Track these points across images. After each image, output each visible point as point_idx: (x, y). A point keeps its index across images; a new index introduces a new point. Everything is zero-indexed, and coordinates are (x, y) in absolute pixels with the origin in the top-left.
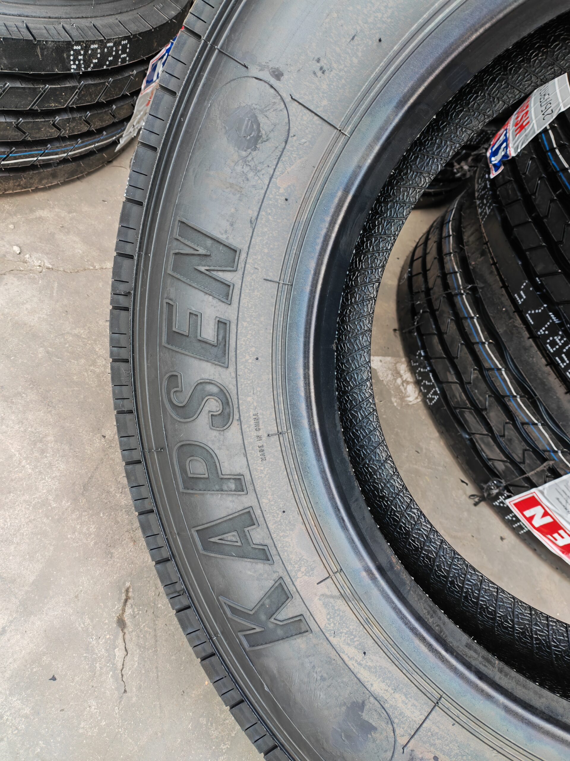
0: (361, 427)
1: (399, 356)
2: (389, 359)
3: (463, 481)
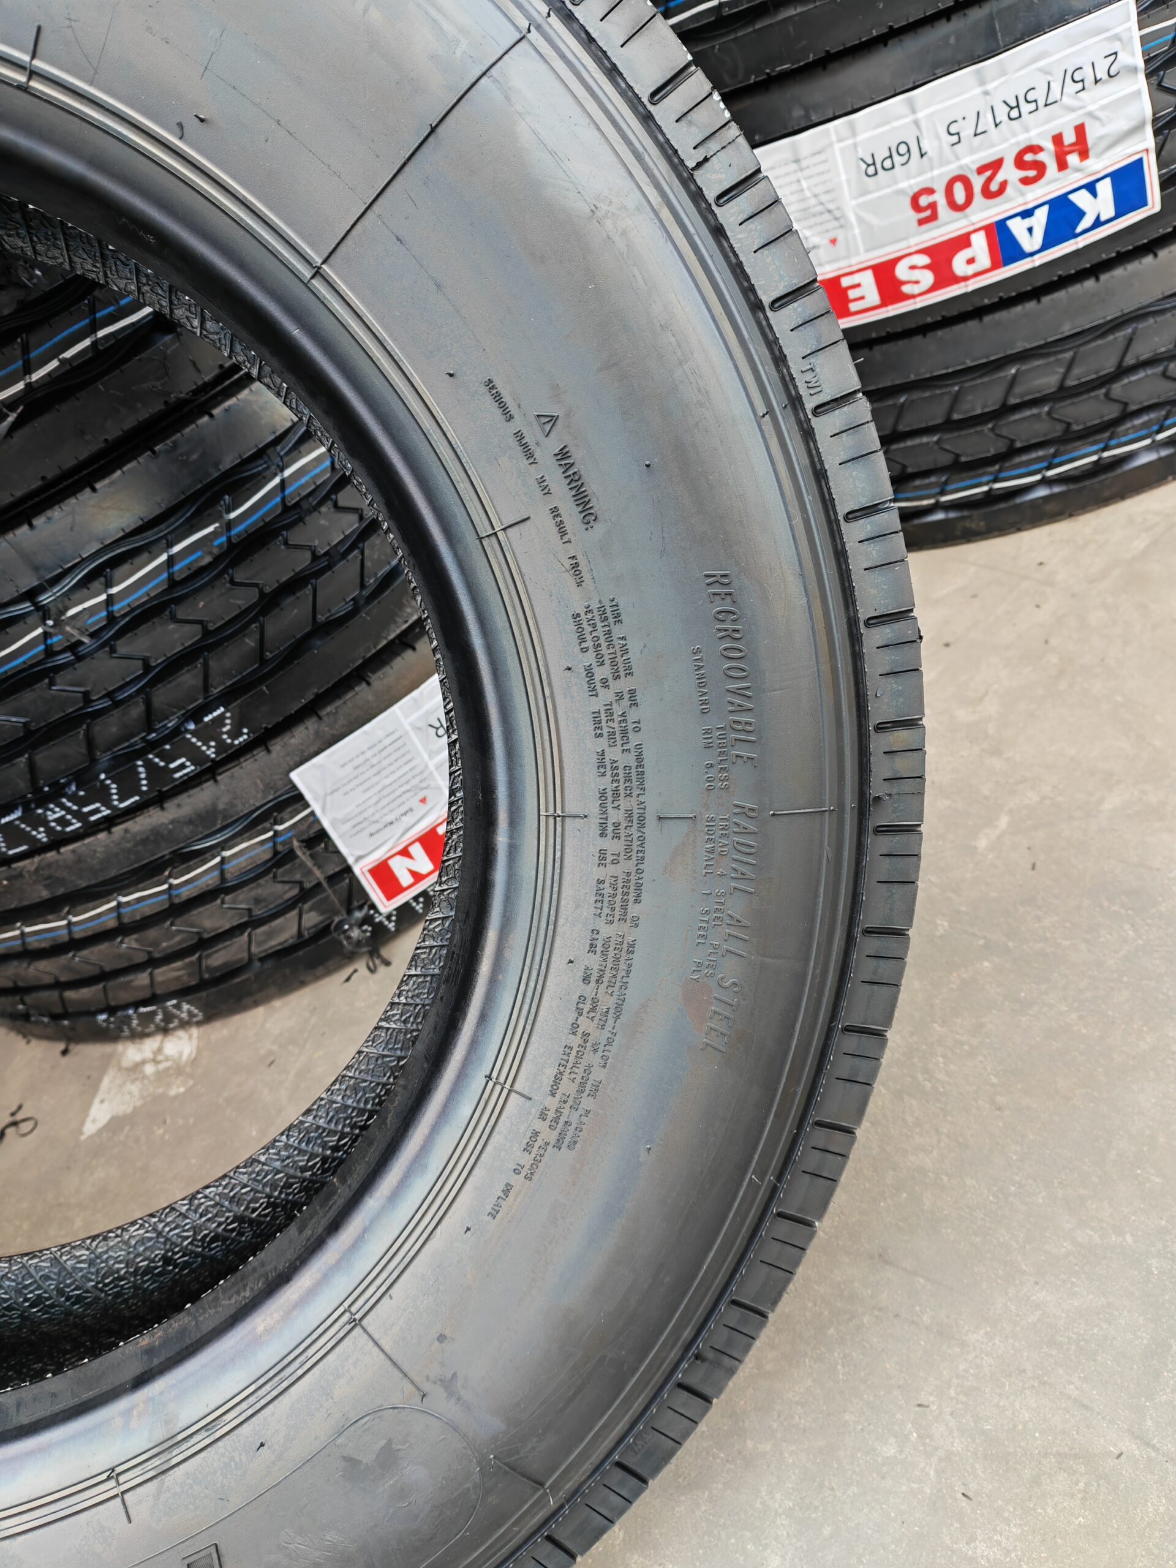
2: (106, 1082)
3: (348, 980)
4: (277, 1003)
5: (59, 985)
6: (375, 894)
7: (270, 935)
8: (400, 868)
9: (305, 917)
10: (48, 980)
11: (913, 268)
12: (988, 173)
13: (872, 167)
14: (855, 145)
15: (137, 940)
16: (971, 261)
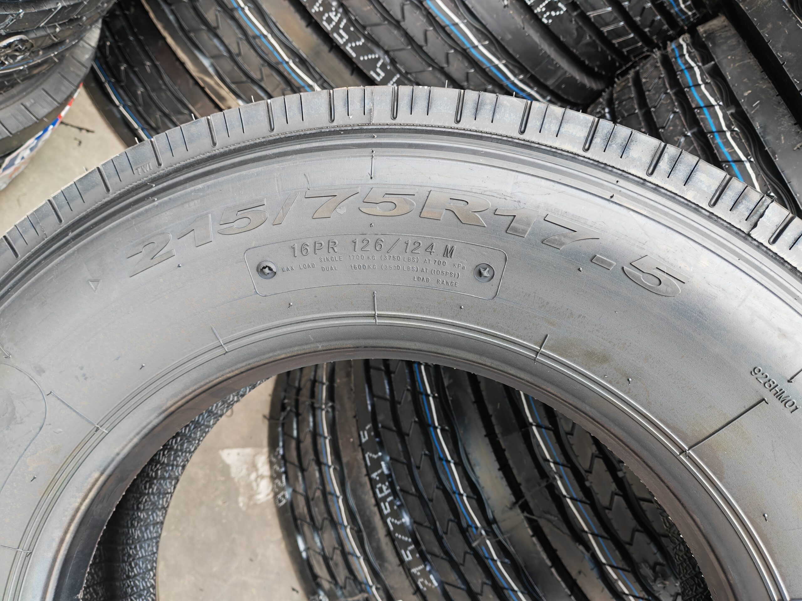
1: (261, 446)
2: (248, 450)
3: (294, 589)
5: (299, 442)
9: (327, 582)
10: (302, 437)
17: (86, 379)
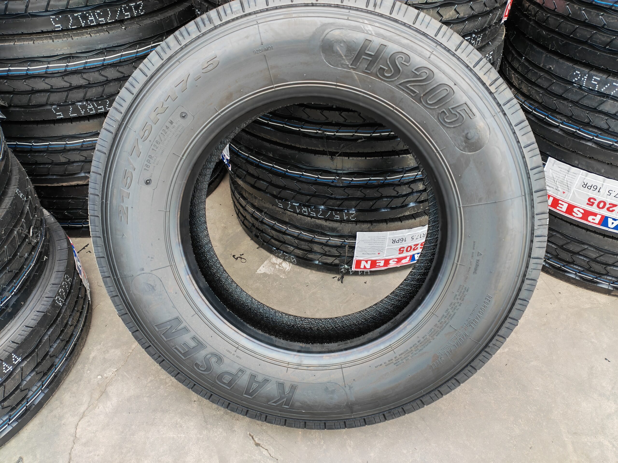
0: (265, 314)
1: (269, 257)
2: (266, 262)
3: (333, 278)
4: (314, 272)
5: (272, 237)
6: (354, 266)
7: (325, 259)
8: (363, 264)
9: (336, 260)
10: (271, 235)
11: (578, 211)
12: (611, 206)
13: (585, 185)
14: (585, 178)
15: (298, 241)
16: (594, 219)
17: (153, 258)
